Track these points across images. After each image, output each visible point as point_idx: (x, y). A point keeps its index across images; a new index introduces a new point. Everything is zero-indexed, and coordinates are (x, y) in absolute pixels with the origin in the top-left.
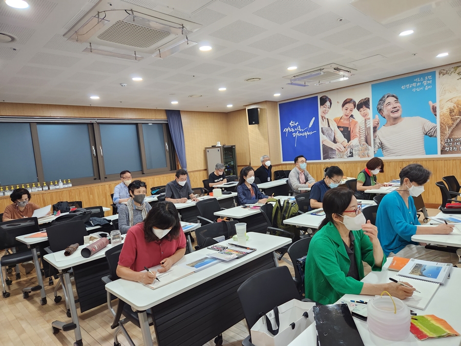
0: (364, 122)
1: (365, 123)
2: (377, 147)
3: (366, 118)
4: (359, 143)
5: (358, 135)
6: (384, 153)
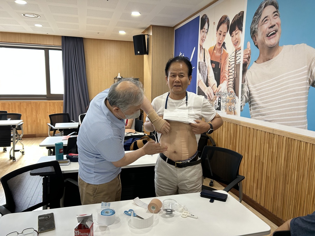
2: (244, 99)
6: (252, 111)
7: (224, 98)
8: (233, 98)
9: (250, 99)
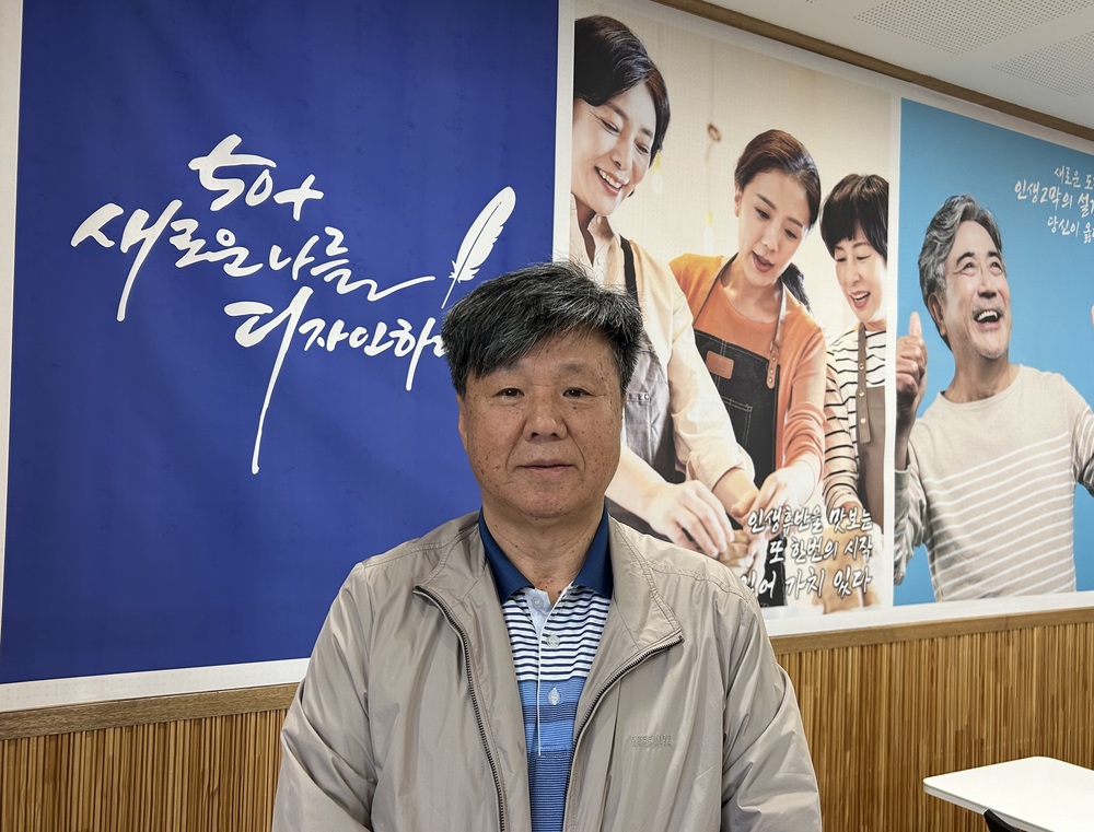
2: (909, 532)
3: (864, 313)
4: (827, 492)
5: (819, 433)
7: (805, 536)
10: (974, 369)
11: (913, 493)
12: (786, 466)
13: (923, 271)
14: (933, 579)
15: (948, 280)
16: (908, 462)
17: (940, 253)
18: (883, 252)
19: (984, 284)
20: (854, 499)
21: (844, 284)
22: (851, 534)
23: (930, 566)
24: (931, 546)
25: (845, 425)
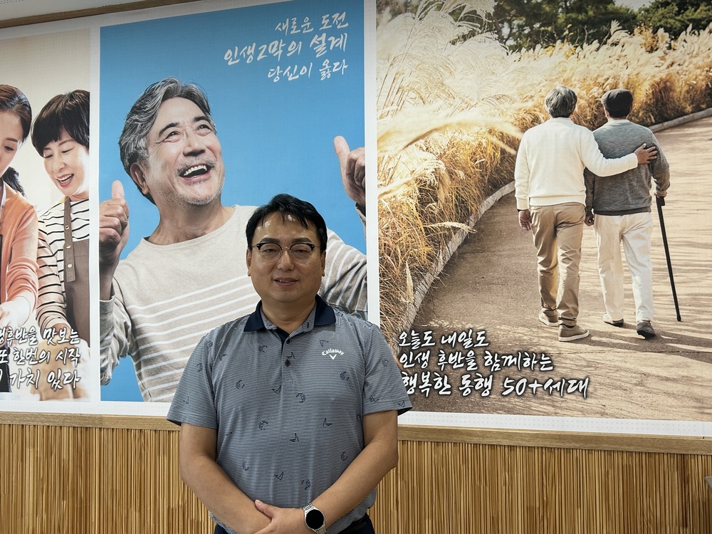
0: (60, 211)
1: (68, 221)
2: (114, 346)
3: (69, 190)
5: (34, 277)
6: (145, 380)
7: (24, 347)
8: (65, 345)
9: (136, 345)
10: (181, 216)
11: (118, 316)
12: (8, 301)
13: (123, 149)
14: (140, 383)
15: (150, 150)
16: (112, 293)
17: (141, 131)
18: (86, 144)
19: (190, 146)
20: (64, 321)
21: (51, 173)
22: (62, 347)
23: (136, 373)
24: (137, 357)
25: (54, 270)
